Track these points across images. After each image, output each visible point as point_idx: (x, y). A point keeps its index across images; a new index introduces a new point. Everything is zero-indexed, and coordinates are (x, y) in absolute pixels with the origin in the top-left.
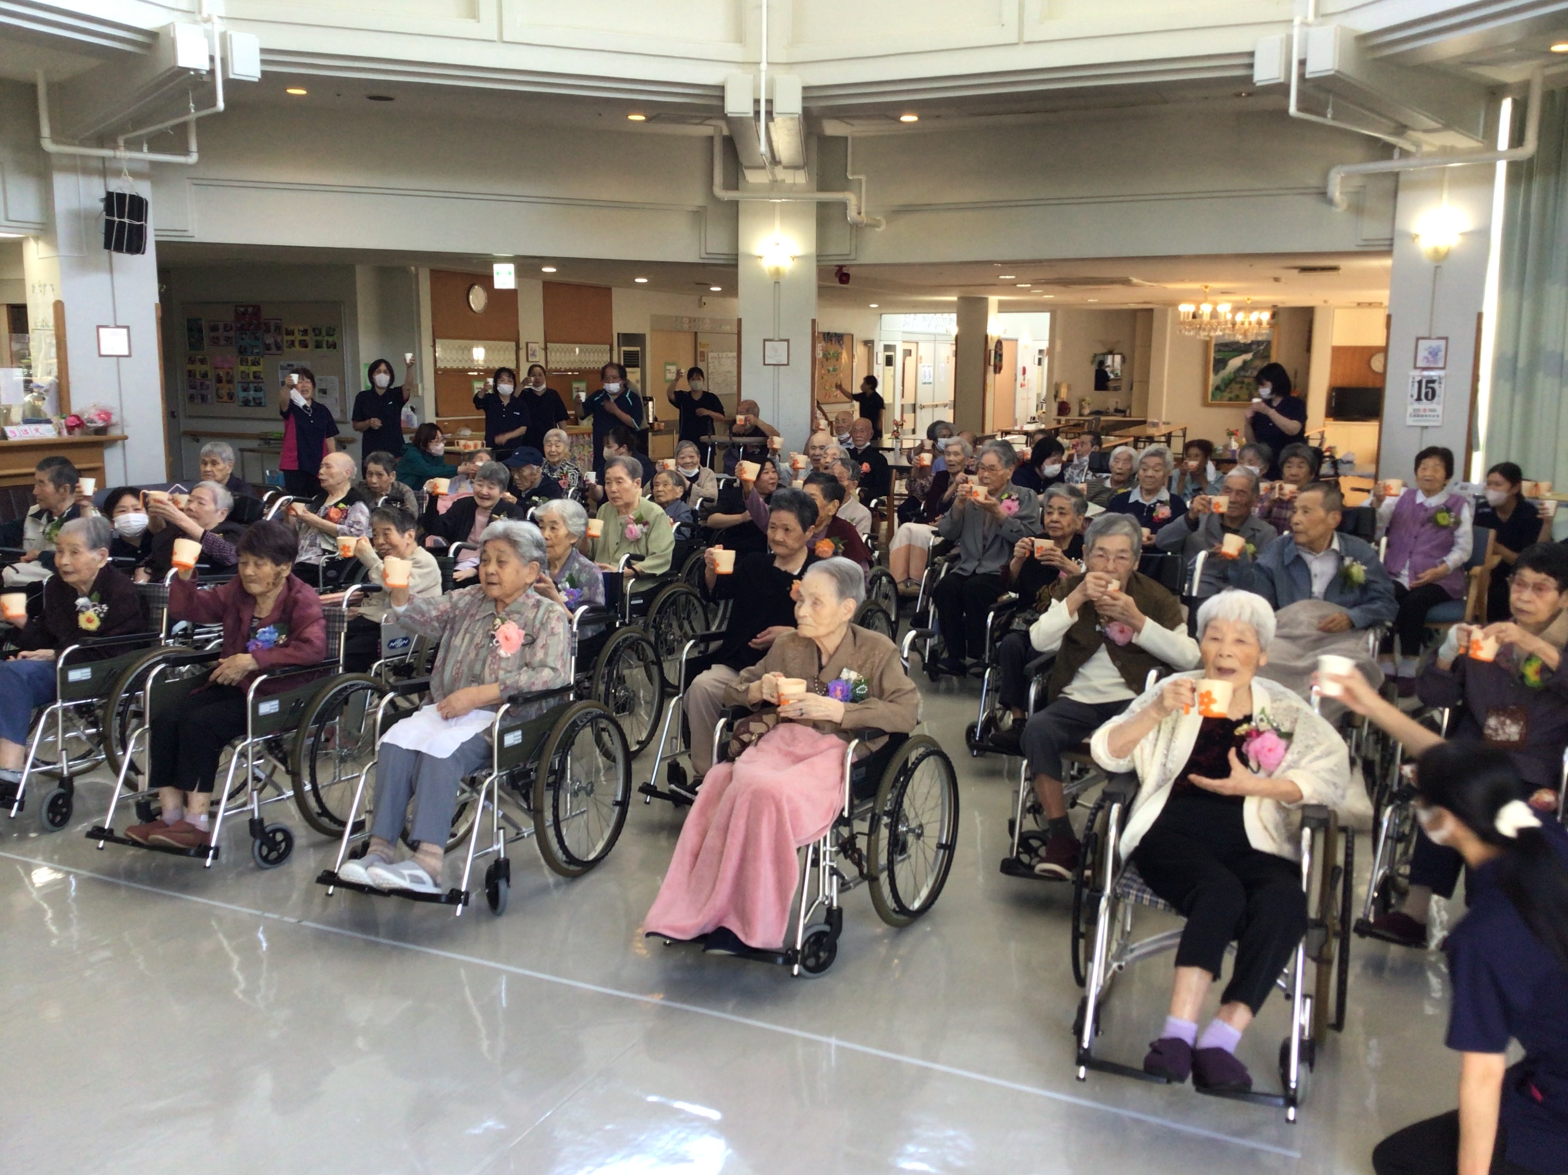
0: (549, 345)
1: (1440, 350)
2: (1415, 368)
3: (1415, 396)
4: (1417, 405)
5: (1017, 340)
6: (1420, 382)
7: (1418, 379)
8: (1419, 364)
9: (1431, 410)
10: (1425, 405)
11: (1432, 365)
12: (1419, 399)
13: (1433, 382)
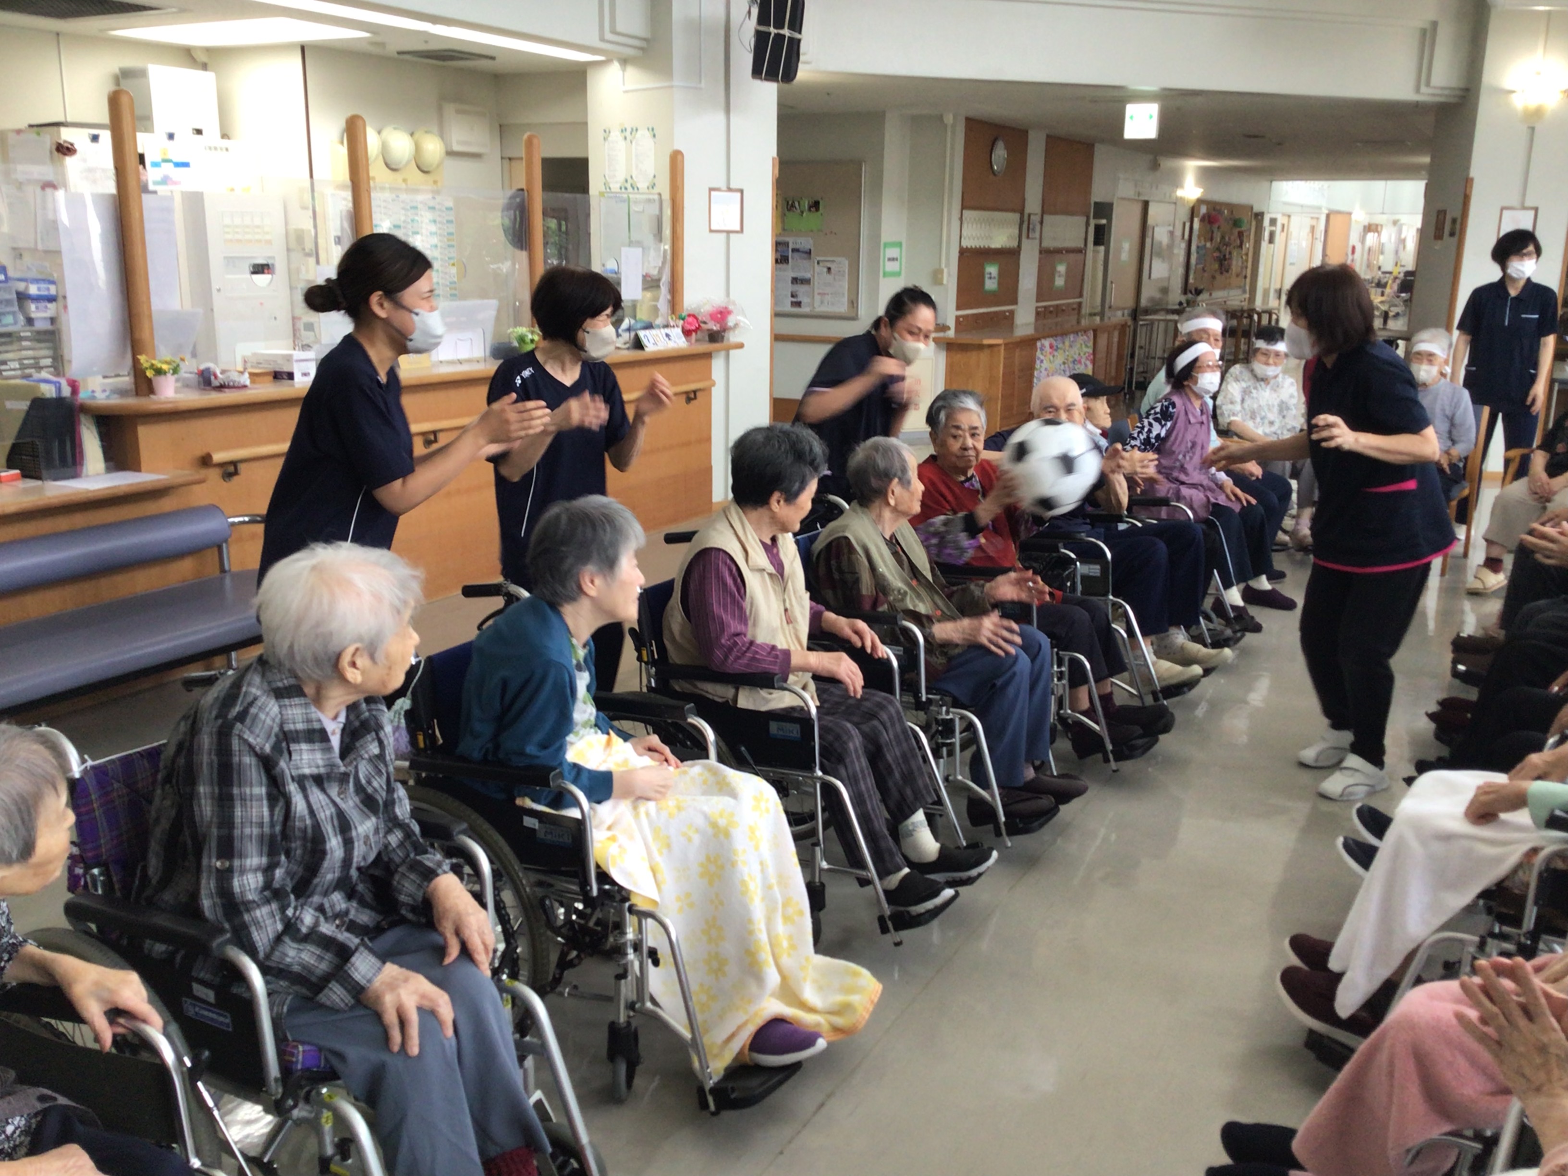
0: (1046, 217)
5: (1350, 214)
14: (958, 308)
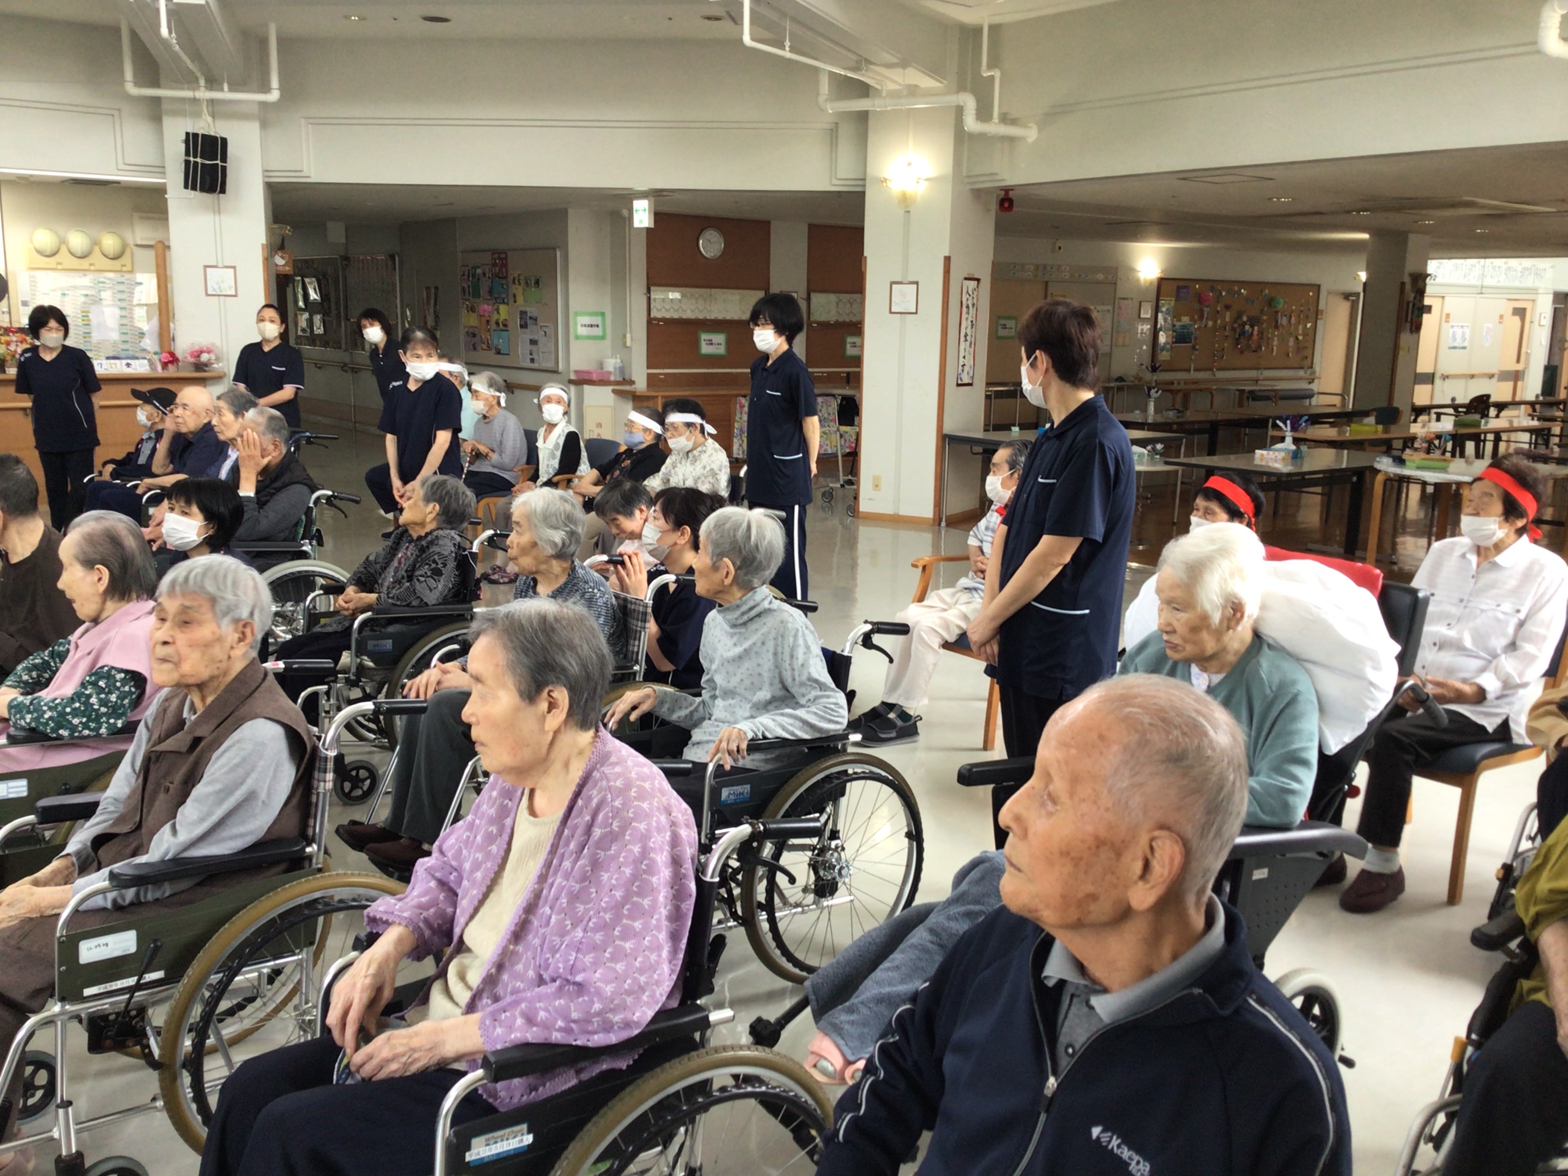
0: (812, 295)
14: (649, 367)
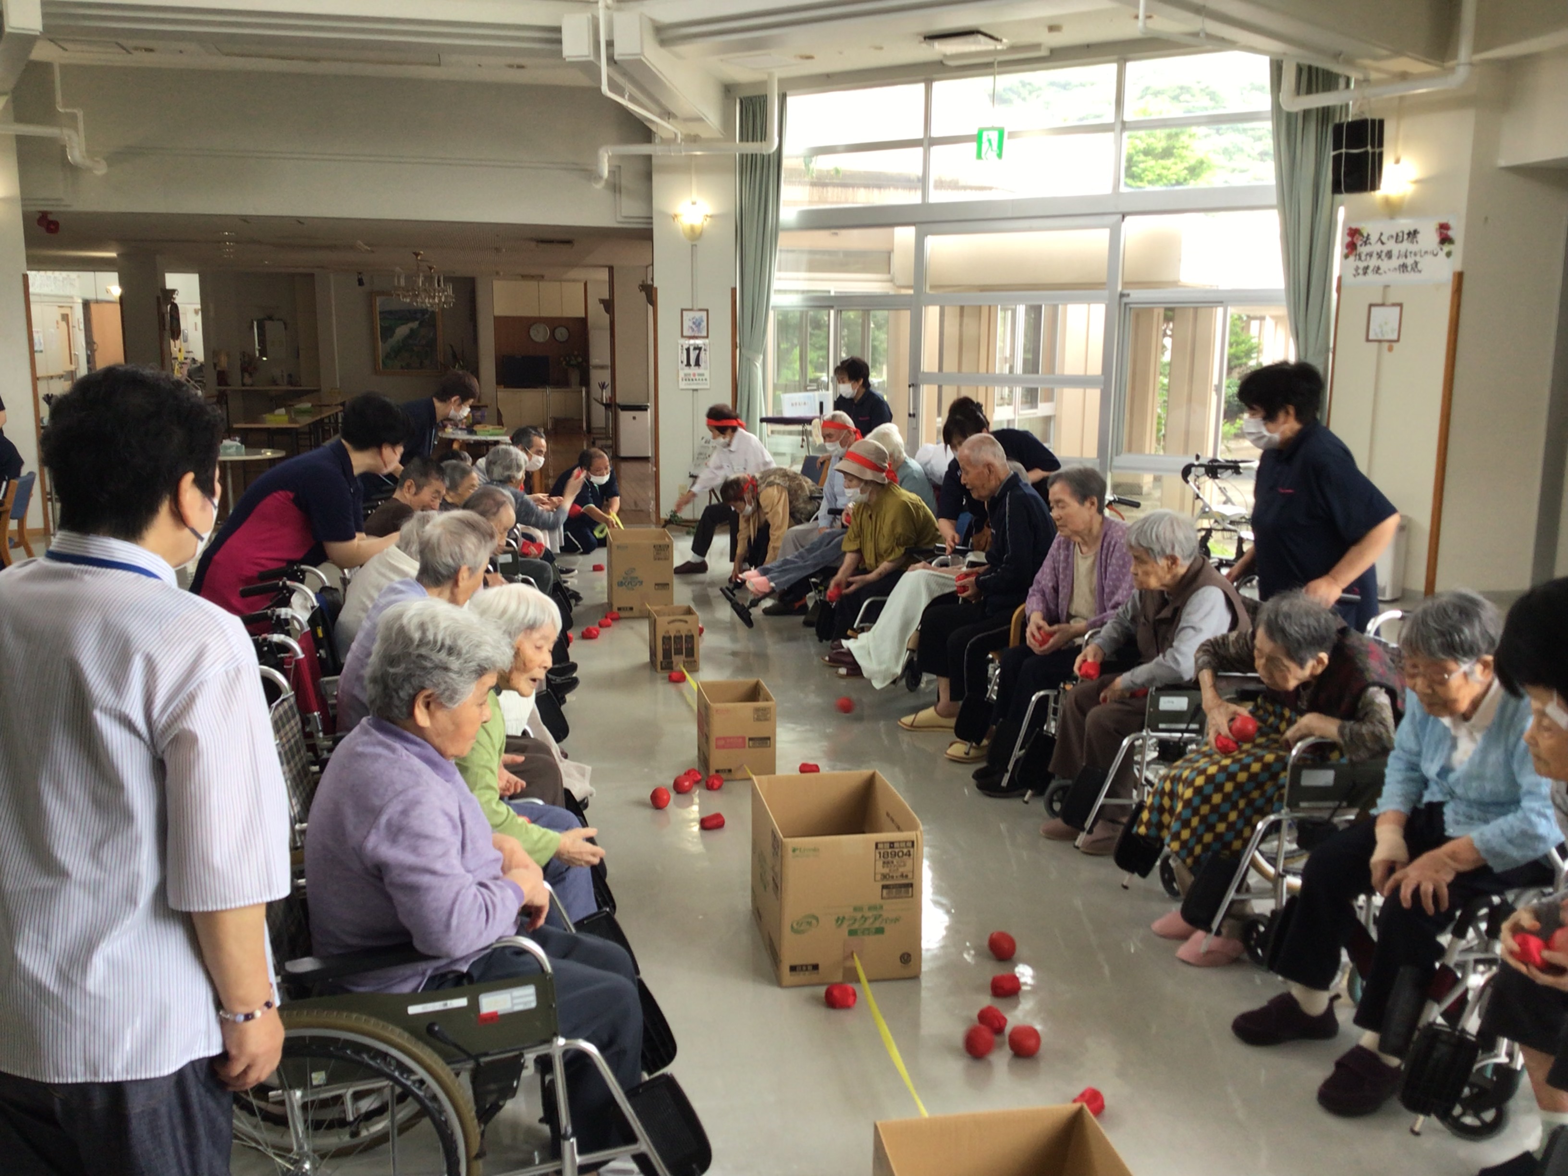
1: (702, 321)
2: (682, 336)
3: (685, 362)
4: (687, 370)
6: (688, 350)
7: (685, 347)
8: (685, 334)
9: (700, 375)
10: (694, 370)
11: (696, 335)
12: (688, 364)
13: (698, 348)
